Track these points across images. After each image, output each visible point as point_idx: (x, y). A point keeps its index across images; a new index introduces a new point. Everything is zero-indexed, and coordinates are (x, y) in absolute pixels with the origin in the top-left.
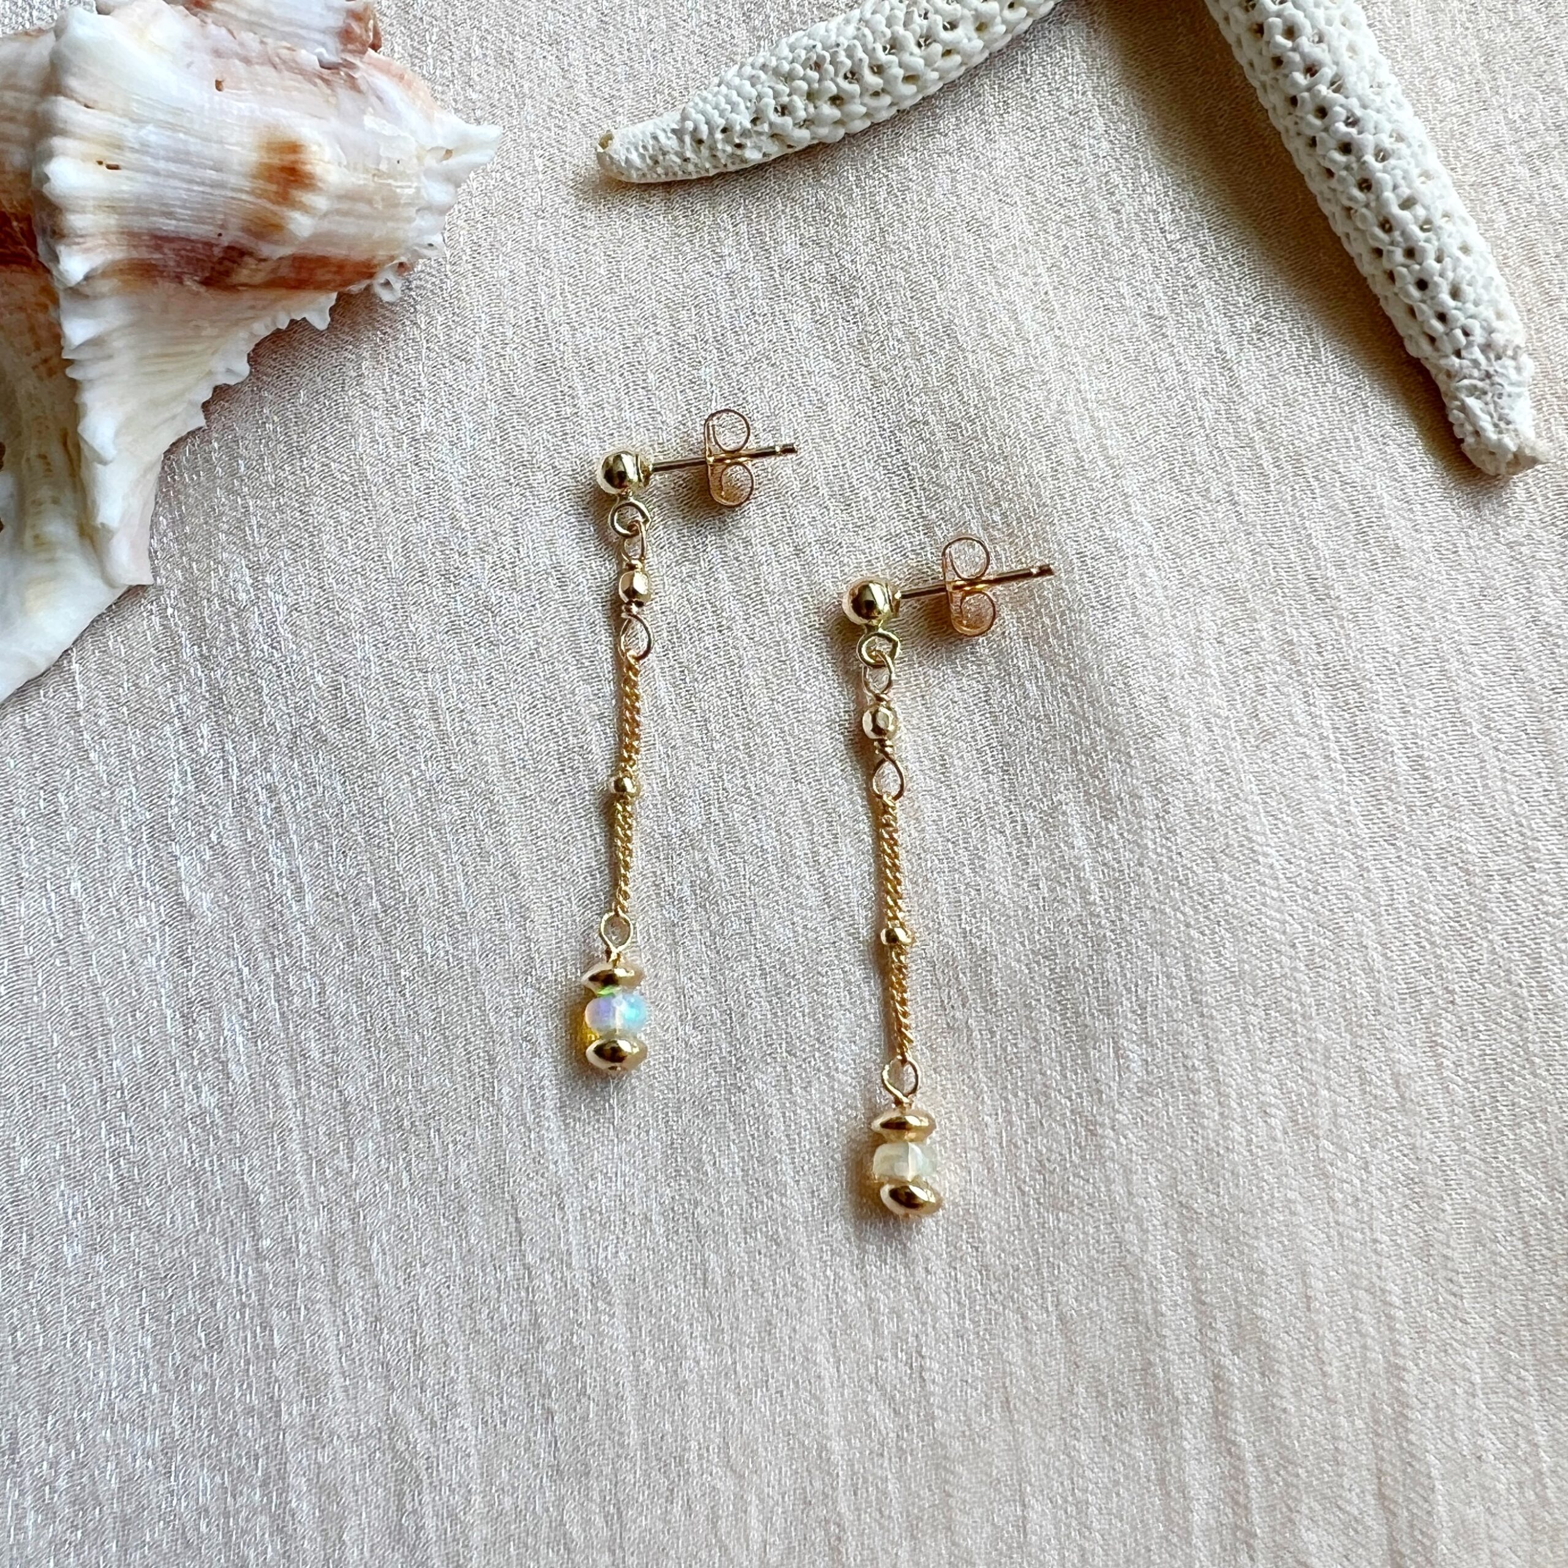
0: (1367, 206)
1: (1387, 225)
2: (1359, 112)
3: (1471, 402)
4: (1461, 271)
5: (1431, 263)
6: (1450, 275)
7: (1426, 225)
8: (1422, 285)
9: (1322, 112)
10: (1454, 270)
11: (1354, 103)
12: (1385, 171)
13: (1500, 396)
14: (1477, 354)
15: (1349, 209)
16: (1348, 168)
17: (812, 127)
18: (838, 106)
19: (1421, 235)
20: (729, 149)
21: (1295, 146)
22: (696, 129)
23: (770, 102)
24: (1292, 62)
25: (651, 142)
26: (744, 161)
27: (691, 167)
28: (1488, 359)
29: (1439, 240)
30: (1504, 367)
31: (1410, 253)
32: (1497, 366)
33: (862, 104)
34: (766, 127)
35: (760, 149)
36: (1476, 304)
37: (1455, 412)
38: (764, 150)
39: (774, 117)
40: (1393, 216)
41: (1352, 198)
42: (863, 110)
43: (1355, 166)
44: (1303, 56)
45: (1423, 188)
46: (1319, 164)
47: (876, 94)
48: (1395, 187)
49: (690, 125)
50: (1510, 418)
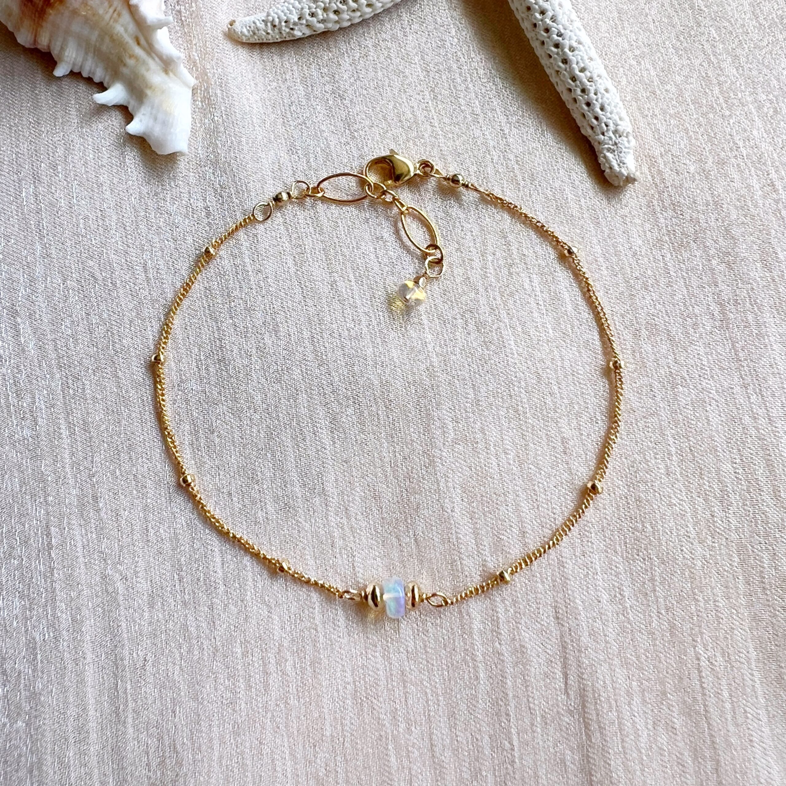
0: (566, 70)
1: (574, 79)
2: (563, 31)
3: (609, 155)
4: (605, 99)
5: (592, 95)
6: (600, 100)
7: (590, 80)
8: (588, 104)
9: (547, 30)
10: (602, 99)
11: (560, 27)
12: (573, 56)
13: (621, 152)
14: (611, 134)
15: (558, 72)
16: (558, 54)
17: (325, 23)
18: (337, 15)
19: (589, 83)
20: (288, 30)
21: (535, 44)
22: (273, 20)
23: (307, 11)
24: (535, 9)
25: (253, 25)
26: (293, 36)
27: (270, 37)
28: (616, 137)
29: (595, 85)
30: (622, 140)
31: (583, 91)
32: (619, 140)
33: (348, 15)
34: (304, 22)
35: (301, 32)
36: (611, 114)
37: (602, 159)
38: (303, 32)
39: (308, 18)
40: (577, 75)
41: (559, 67)
42: (348, 17)
43: (561, 53)
44: (540, 7)
45: (589, 64)
46: (545, 52)
47: (354, 11)
48: (577, 63)
49: (270, 18)
50: (625, 162)
